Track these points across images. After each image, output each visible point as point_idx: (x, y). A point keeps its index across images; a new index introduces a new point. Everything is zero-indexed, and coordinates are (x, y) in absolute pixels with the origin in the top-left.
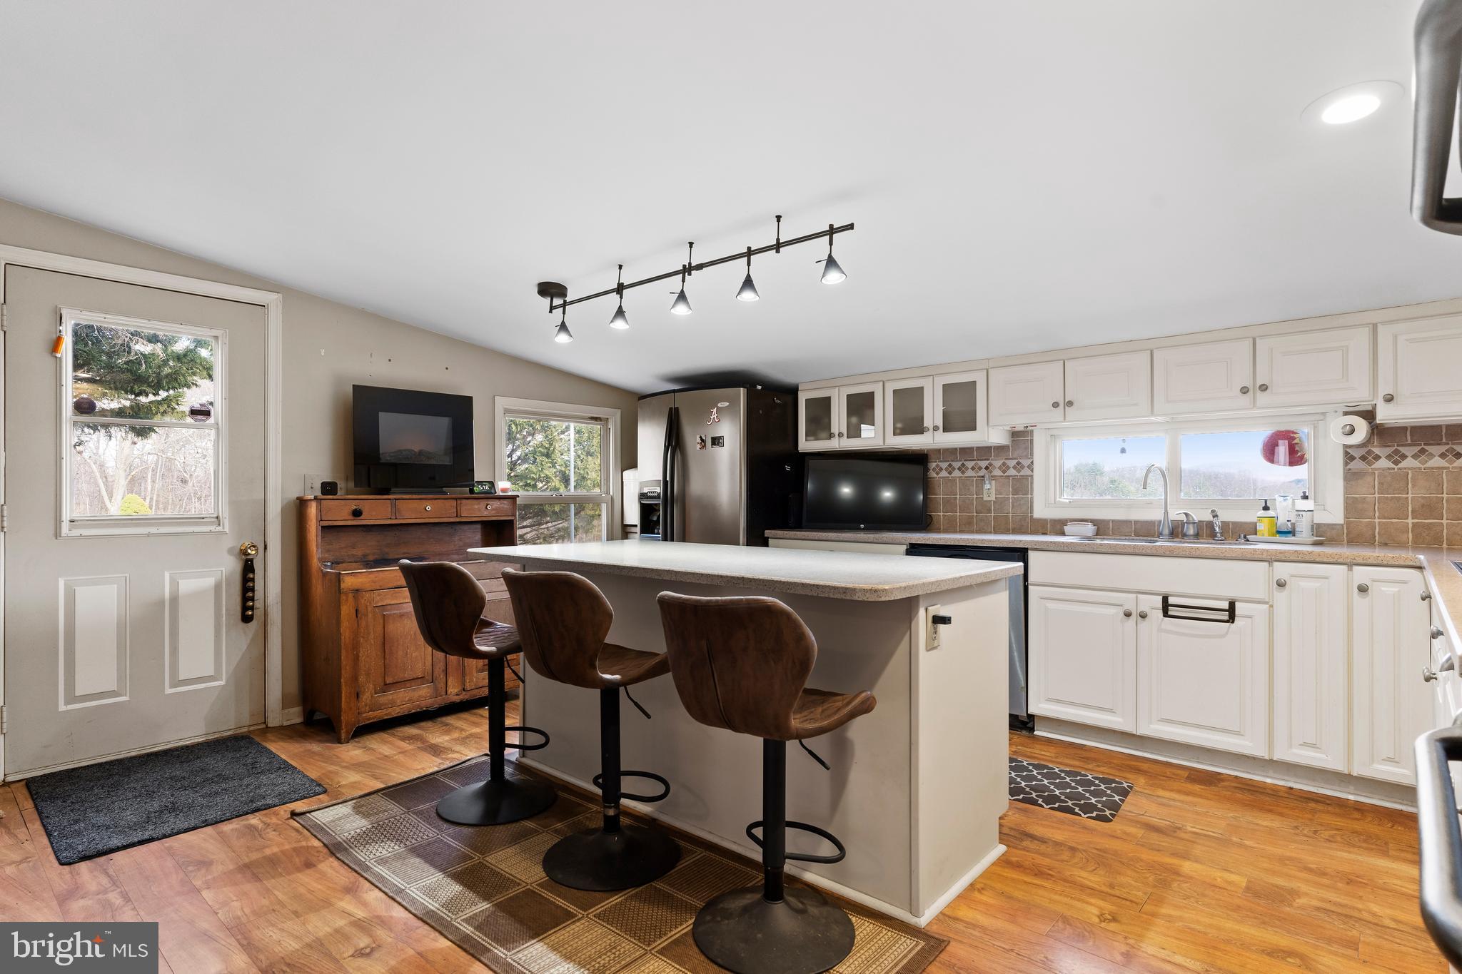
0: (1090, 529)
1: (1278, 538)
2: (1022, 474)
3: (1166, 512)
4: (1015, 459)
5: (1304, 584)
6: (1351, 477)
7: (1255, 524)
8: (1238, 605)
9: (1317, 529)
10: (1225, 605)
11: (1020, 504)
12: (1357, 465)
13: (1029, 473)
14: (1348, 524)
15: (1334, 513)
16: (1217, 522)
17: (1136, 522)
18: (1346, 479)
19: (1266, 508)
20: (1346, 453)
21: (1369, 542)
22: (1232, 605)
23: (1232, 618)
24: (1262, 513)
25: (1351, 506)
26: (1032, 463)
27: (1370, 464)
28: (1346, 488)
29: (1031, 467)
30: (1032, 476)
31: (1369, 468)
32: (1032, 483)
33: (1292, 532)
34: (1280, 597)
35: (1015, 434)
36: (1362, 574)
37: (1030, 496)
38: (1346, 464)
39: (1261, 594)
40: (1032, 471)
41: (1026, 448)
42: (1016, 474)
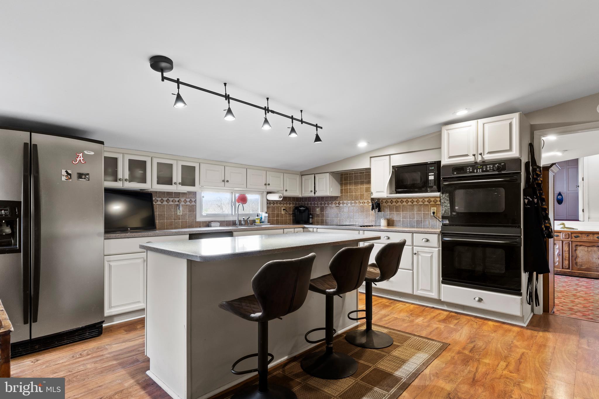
0: (218, 224)
1: (262, 224)
2: (192, 204)
3: (238, 218)
4: (189, 198)
11: (191, 216)
13: (195, 204)
16: (249, 220)
17: (227, 221)
18: (267, 208)
19: (258, 216)
20: (267, 202)
24: (257, 217)
26: (196, 200)
27: (275, 205)
28: (267, 211)
29: (195, 201)
30: (195, 205)
31: (270, 206)
32: (196, 208)
37: (195, 213)
40: (196, 203)
41: (193, 194)
42: (190, 204)
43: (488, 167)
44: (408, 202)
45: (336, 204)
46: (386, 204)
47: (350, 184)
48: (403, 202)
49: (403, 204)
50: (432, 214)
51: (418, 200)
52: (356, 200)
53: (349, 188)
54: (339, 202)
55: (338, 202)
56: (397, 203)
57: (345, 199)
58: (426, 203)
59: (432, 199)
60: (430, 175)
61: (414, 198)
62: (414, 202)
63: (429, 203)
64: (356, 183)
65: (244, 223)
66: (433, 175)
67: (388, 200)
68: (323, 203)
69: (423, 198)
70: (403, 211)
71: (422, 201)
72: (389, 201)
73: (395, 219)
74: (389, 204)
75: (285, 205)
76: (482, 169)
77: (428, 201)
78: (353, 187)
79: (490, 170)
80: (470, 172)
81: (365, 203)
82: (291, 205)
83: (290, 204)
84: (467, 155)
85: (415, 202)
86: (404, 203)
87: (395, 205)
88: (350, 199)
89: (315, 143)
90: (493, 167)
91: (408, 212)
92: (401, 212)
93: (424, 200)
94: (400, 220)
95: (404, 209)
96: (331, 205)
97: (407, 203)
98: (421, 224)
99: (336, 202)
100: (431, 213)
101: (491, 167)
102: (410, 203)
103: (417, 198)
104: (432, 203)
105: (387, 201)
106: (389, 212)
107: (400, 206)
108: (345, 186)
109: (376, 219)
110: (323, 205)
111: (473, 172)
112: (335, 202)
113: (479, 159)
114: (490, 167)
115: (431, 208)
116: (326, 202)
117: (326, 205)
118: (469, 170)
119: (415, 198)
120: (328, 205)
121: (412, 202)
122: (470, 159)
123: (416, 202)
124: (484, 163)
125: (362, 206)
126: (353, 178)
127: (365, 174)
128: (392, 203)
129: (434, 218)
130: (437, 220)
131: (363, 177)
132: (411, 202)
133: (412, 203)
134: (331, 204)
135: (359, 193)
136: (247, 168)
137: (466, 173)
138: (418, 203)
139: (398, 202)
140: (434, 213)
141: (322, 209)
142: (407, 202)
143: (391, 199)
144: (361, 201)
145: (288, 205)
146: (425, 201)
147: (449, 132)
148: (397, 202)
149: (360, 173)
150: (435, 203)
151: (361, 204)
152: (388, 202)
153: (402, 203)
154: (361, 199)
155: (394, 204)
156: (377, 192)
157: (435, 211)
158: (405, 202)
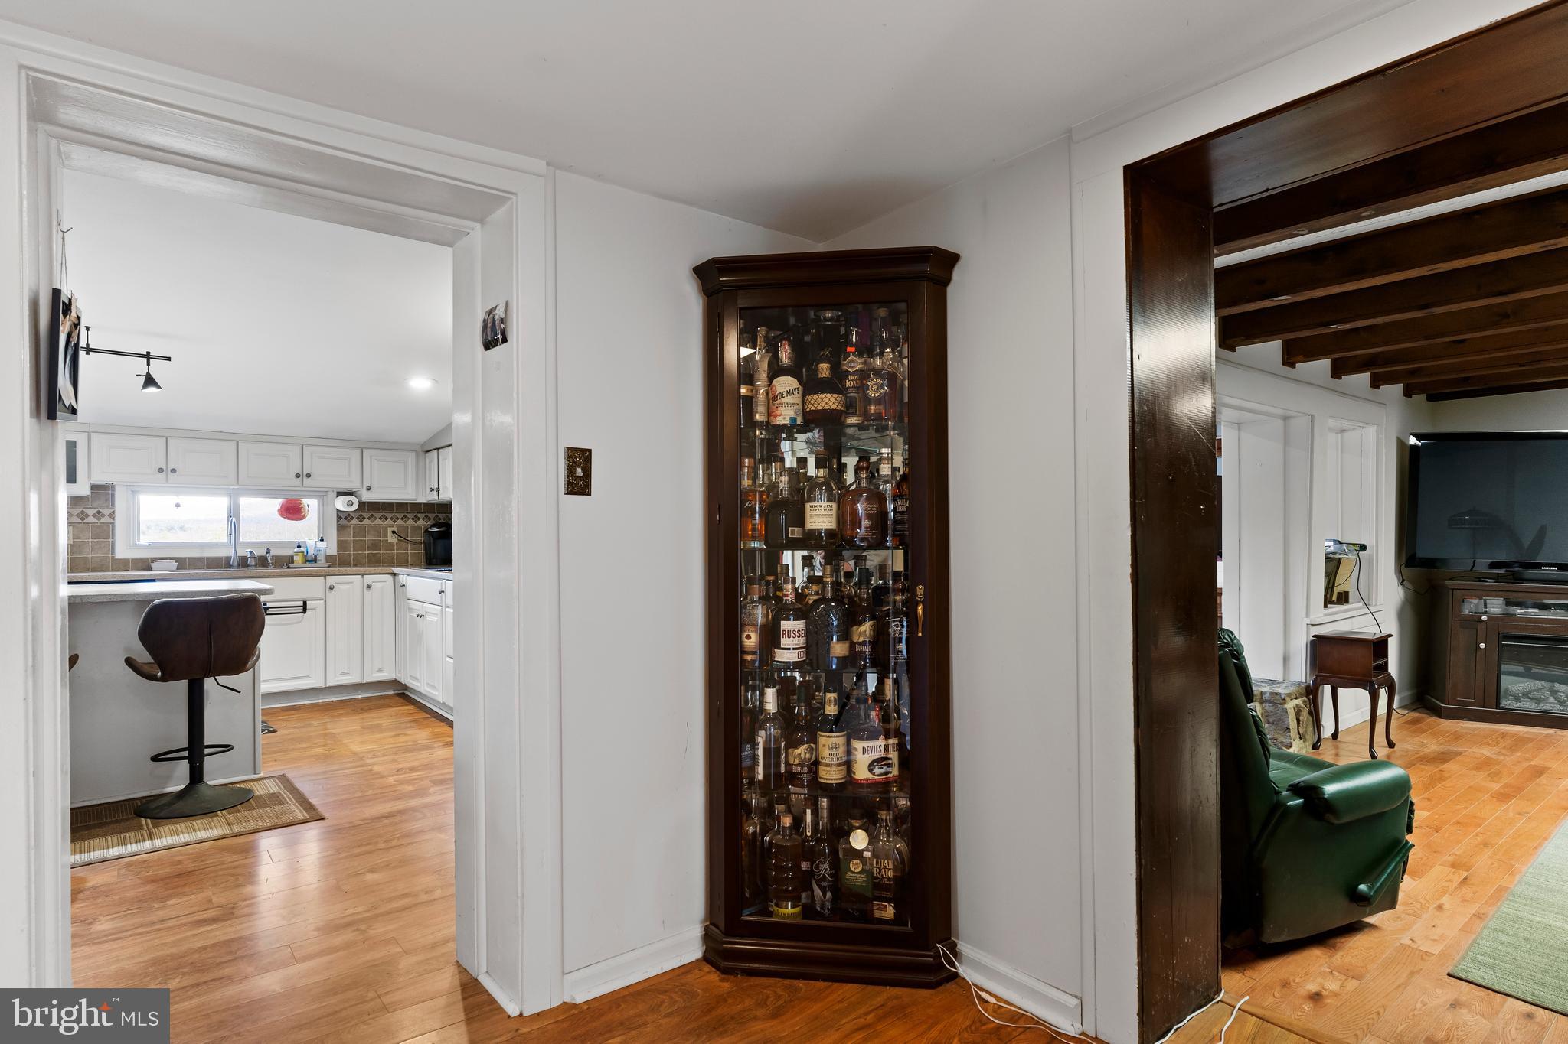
0: (174, 565)
1: (307, 564)
2: (102, 521)
3: (235, 551)
4: (95, 508)
5: (342, 587)
6: (340, 528)
7: (292, 557)
8: (308, 602)
9: (329, 558)
10: (301, 603)
11: (100, 547)
12: (343, 522)
13: (111, 520)
14: (339, 555)
15: (333, 551)
16: (269, 557)
17: (208, 558)
18: (338, 530)
19: (299, 547)
20: (338, 515)
21: (349, 565)
22: (305, 603)
23: (304, 611)
24: (296, 550)
25: (341, 545)
26: (113, 512)
27: (349, 521)
28: (338, 535)
29: (112, 515)
30: (113, 523)
31: (349, 524)
32: (113, 530)
33: (314, 560)
34: (330, 595)
35: (95, 488)
36: (368, 579)
37: (111, 540)
38: (338, 521)
39: (321, 595)
40: (113, 519)
41: (106, 500)
42: (97, 521)
65: (253, 563)
75: (399, 522)
82: (421, 522)
83: (416, 519)
136: (237, 440)
145: (410, 522)
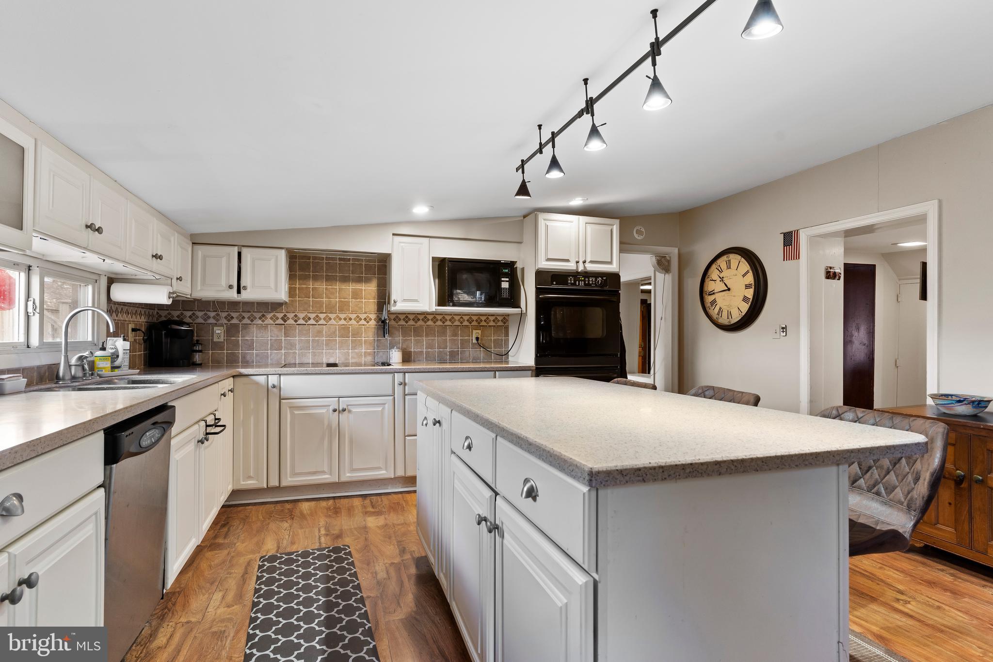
19: (102, 349)
24: (99, 353)
43: (591, 280)
44: (437, 320)
45: (274, 318)
46: (396, 324)
47: (316, 278)
48: (428, 320)
49: (427, 324)
50: (475, 341)
51: (453, 318)
52: (330, 313)
53: (311, 286)
54: (285, 316)
55: (280, 315)
56: (416, 322)
57: (301, 309)
58: (466, 323)
59: (474, 318)
60: (503, 281)
61: (446, 315)
62: (446, 320)
63: (470, 323)
64: (330, 279)
66: (507, 281)
67: (400, 316)
68: (234, 315)
69: (461, 315)
70: (427, 335)
71: (459, 320)
72: (402, 317)
73: (412, 350)
74: (402, 323)
75: (134, 318)
76: (584, 281)
77: (468, 320)
78: (322, 286)
79: (593, 284)
80: (572, 284)
81: (350, 319)
82: (143, 318)
83: (141, 314)
84: (568, 261)
85: (448, 321)
86: (430, 323)
87: (414, 325)
88: (315, 309)
89: (516, 197)
90: (595, 281)
91: (436, 338)
92: (424, 338)
93: (462, 318)
94: (423, 352)
95: (430, 332)
96: (260, 322)
97: (435, 322)
98: (457, 357)
99: (274, 316)
100: (472, 340)
101: (594, 280)
102: (439, 323)
103: (451, 315)
104: (474, 323)
105: (397, 317)
106: (401, 338)
107: (421, 326)
108: (301, 281)
109: (376, 350)
110: (234, 321)
111: (574, 284)
112: (273, 314)
113: (581, 268)
114: (592, 281)
115: (472, 332)
116: (246, 315)
117: (246, 321)
118: (571, 280)
119: (449, 315)
120: (252, 321)
121: (444, 320)
122: (571, 266)
123: (450, 320)
124: (587, 274)
125: (343, 325)
126: (323, 267)
127: (351, 262)
128: (407, 322)
129: (477, 346)
130: (482, 349)
131: (347, 268)
132: (441, 320)
133: (444, 323)
134: (260, 318)
135: (338, 300)
137: (567, 284)
138: (453, 323)
139: (419, 320)
140: (477, 339)
141: (232, 330)
142: (435, 320)
143: (405, 314)
144: (342, 316)
146: (464, 320)
147: (548, 223)
148: (416, 320)
149: (340, 259)
150: (479, 323)
151: (343, 322)
152: (400, 320)
153: (426, 322)
154: (341, 310)
155: (411, 323)
156: (405, 300)
157: (479, 336)
158: (432, 320)
